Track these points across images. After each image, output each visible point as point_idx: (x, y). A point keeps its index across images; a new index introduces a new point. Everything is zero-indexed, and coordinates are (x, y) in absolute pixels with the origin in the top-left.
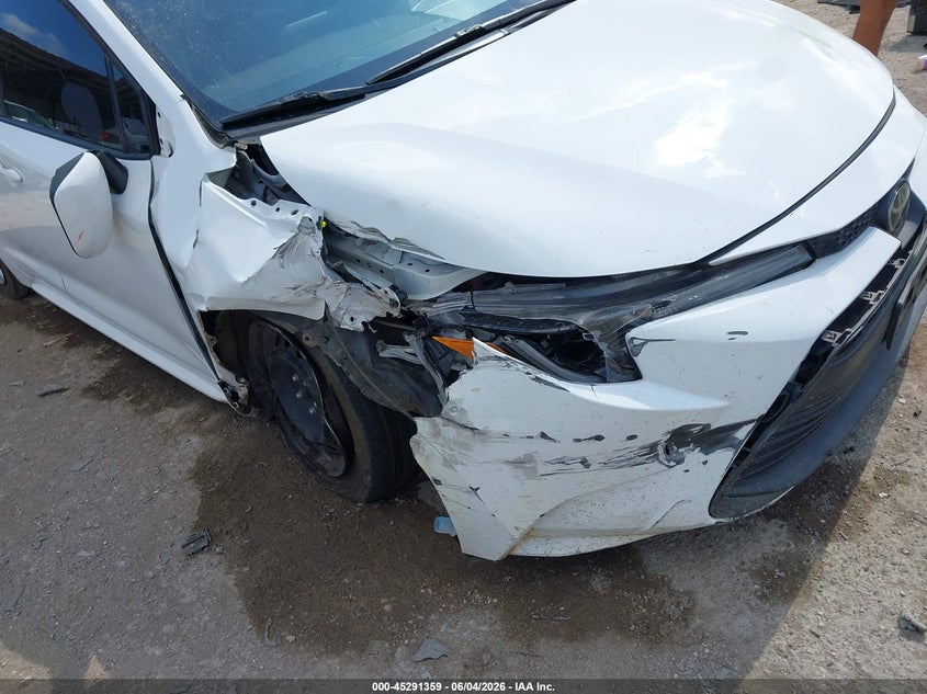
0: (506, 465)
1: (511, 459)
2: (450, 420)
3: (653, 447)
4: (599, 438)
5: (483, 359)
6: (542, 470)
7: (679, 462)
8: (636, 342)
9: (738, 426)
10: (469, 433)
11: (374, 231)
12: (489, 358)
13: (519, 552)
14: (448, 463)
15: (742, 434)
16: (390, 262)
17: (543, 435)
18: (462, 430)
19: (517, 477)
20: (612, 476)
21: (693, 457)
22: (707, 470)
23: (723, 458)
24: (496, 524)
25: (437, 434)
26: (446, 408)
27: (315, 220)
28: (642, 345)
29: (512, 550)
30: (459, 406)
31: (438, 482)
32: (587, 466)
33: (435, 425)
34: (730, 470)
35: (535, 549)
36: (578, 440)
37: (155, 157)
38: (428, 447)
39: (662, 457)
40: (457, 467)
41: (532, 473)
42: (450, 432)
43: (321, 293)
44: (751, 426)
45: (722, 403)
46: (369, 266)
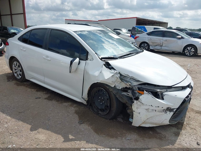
0: (145, 110)
1: (146, 109)
2: (139, 101)
3: (164, 110)
4: (159, 107)
5: (145, 93)
6: (150, 111)
7: (166, 113)
8: (164, 95)
9: (174, 109)
10: (142, 104)
11: (128, 75)
12: (146, 93)
13: (141, 126)
14: (137, 108)
15: (175, 110)
16: (128, 80)
17: (151, 106)
18: (141, 103)
19: (146, 112)
20: (158, 113)
21: (168, 112)
22: (170, 115)
23: (172, 113)
24: (141, 119)
25: (137, 103)
26: (139, 99)
27: (118, 73)
28: (165, 95)
29: (140, 125)
30: (141, 99)
31: (134, 111)
32: (156, 111)
33: (137, 102)
34: (172, 115)
35: (144, 125)
36: (156, 107)
37: (87, 61)
38: (135, 105)
39: (165, 112)
40: (138, 109)
41: (148, 111)
42: (139, 103)
43: (115, 83)
44: (176, 109)
45: (173, 105)
46: (124, 80)
